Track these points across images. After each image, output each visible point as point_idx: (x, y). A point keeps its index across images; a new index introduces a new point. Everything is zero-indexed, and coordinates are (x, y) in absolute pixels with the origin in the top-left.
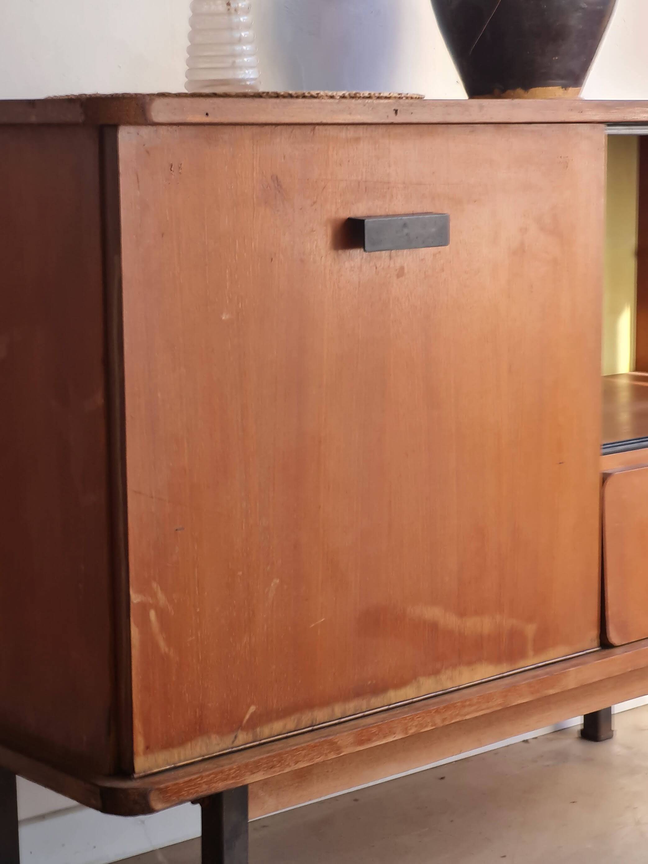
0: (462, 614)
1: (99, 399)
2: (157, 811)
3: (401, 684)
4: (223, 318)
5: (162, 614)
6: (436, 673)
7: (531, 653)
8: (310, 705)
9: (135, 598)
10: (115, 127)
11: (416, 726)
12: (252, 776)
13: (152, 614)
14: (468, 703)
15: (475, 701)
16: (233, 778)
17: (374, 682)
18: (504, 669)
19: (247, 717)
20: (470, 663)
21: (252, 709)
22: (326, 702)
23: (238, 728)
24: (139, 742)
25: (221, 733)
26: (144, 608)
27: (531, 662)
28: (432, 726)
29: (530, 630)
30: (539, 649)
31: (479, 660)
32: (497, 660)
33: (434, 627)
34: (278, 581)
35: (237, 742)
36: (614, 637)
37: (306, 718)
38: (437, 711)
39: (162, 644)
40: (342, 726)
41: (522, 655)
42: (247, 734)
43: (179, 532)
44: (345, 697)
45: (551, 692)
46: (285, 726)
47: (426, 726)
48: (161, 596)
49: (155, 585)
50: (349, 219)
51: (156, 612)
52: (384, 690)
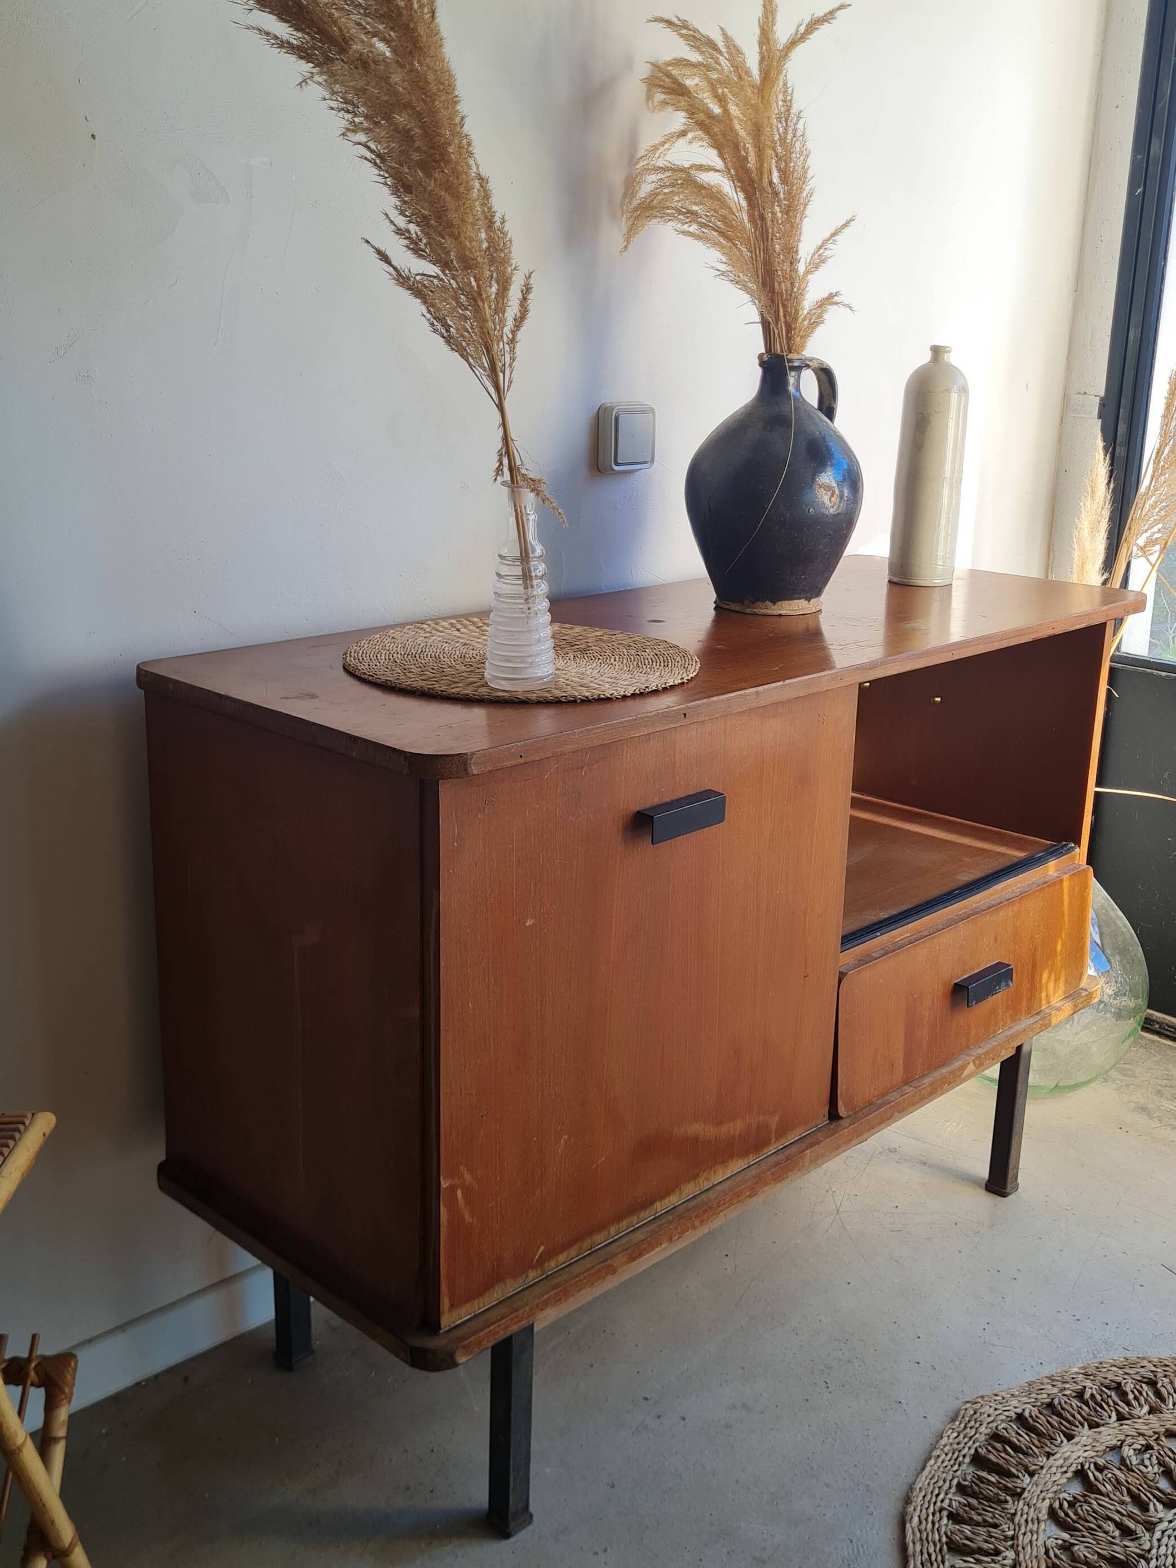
0: (719, 1124)
1: (415, 1012)
3: (665, 1193)
4: (528, 924)
5: (467, 1191)
6: (695, 1177)
7: (773, 1139)
8: (590, 1233)
9: (444, 1184)
11: (679, 1233)
12: (534, 1317)
13: (459, 1193)
14: (722, 1202)
15: (728, 1199)
16: (526, 1319)
17: (644, 1198)
18: (752, 1159)
19: (537, 1257)
21: (542, 1248)
22: (603, 1226)
23: (529, 1269)
24: (445, 1302)
25: (515, 1277)
26: (452, 1189)
27: (772, 1149)
28: (692, 1229)
29: (774, 1121)
30: (781, 1133)
31: (732, 1156)
32: (744, 1154)
33: (696, 1139)
34: (567, 1137)
35: (529, 1280)
36: (842, 1111)
37: (585, 1244)
38: (697, 1216)
39: (467, 1216)
40: (617, 1244)
41: (767, 1143)
42: (537, 1271)
43: (484, 1117)
44: (619, 1218)
46: (568, 1256)
47: (688, 1230)
48: (468, 1177)
49: (462, 1168)
50: (638, 812)
51: (463, 1193)
52: (652, 1202)
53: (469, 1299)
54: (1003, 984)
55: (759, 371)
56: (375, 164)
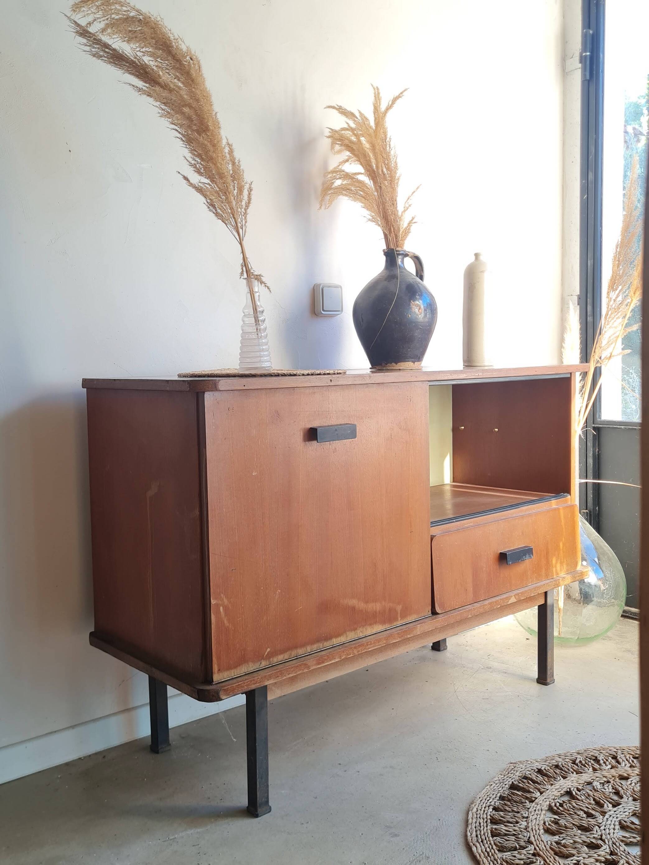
0: (367, 602)
1: (197, 512)
2: (222, 700)
3: (338, 635)
4: (253, 474)
5: (226, 609)
6: (355, 629)
7: (399, 619)
8: (296, 647)
9: (213, 602)
10: (204, 392)
11: (345, 655)
12: (268, 681)
13: (221, 608)
14: (369, 643)
15: (373, 642)
16: (259, 683)
17: (326, 635)
18: (387, 626)
19: (266, 654)
20: (371, 625)
21: (269, 650)
22: (303, 645)
23: (262, 659)
24: (215, 668)
25: (254, 662)
26: (217, 605)
27: (399, 623)
28: (353, 654)
29: (399, 608)
30: (403, 616)
31: (376, 623)
32: (383, 622)
33: (353, 608)
34: (280, 591)
35: (261, 666)
36: (438, 610)
37: (294, 653)
38: (355, 648)
39: (226, 622)
40: (311, 656)
41: (396, 619)
42: (266, 662)
43: (233, 571)
44: (312, 643)
45: (409, 636)
46: (284, 657)
47: (350, 655)
48: (225, 601)
49: (222, 595)
50: (311, 428)
51: (223, 608)
52: (331, 638)
53: (229, 668)
54: (527, 556)
55: (384, 258)
56: (182, 139)
